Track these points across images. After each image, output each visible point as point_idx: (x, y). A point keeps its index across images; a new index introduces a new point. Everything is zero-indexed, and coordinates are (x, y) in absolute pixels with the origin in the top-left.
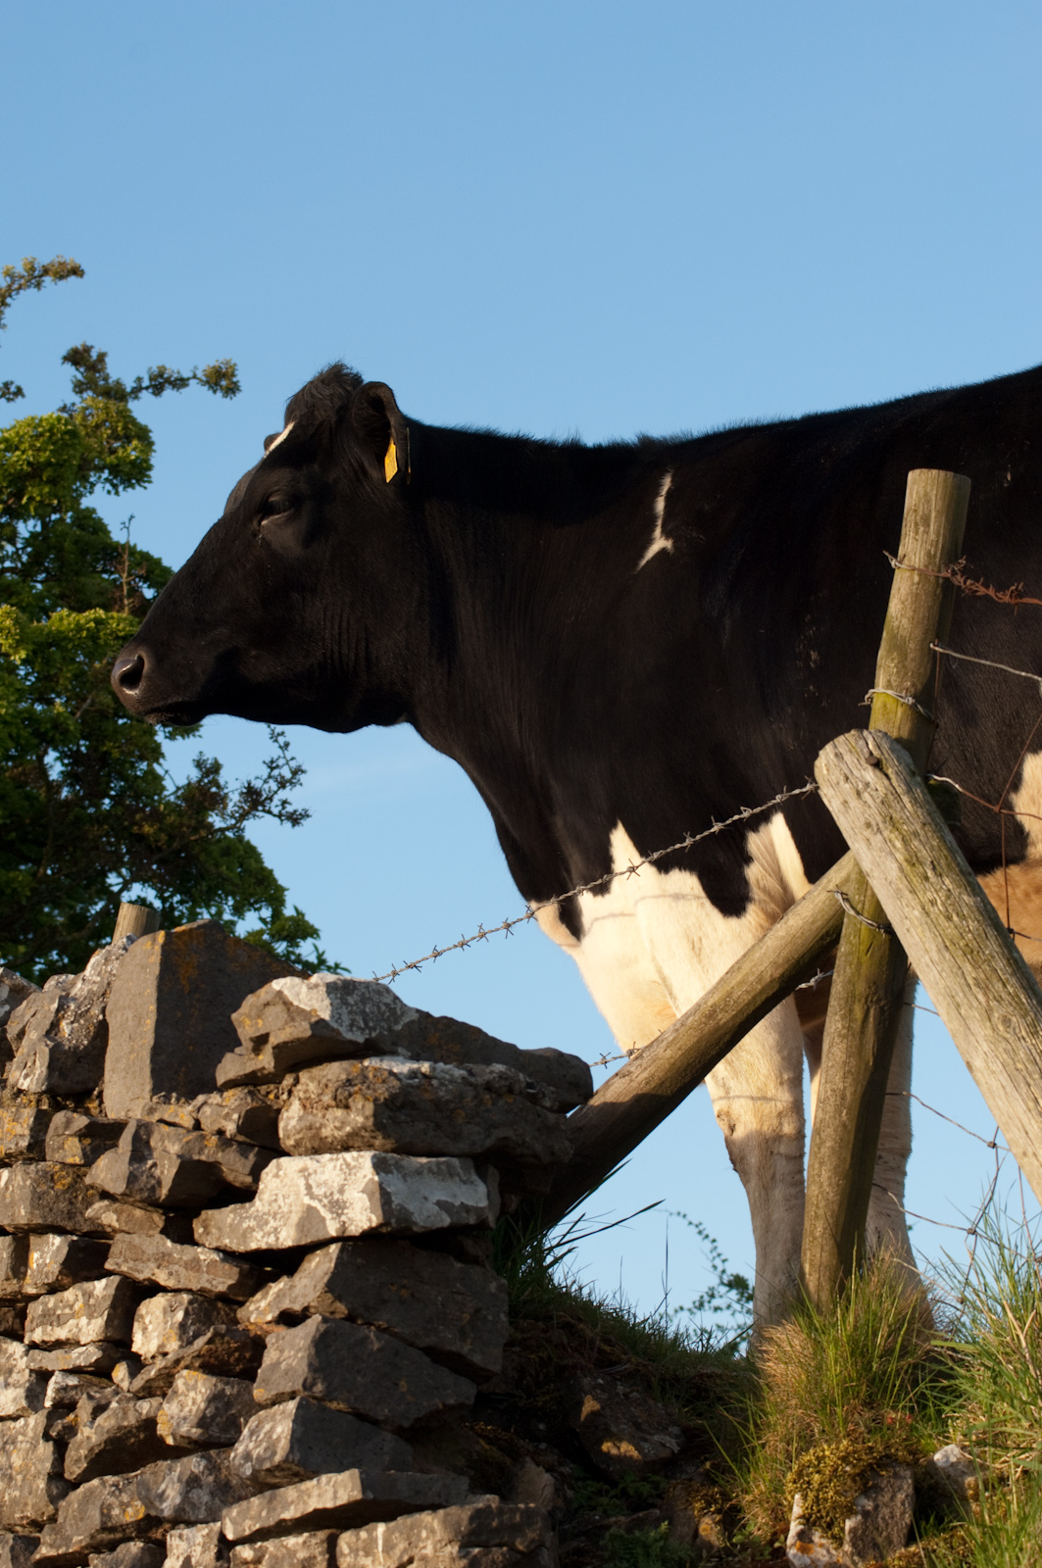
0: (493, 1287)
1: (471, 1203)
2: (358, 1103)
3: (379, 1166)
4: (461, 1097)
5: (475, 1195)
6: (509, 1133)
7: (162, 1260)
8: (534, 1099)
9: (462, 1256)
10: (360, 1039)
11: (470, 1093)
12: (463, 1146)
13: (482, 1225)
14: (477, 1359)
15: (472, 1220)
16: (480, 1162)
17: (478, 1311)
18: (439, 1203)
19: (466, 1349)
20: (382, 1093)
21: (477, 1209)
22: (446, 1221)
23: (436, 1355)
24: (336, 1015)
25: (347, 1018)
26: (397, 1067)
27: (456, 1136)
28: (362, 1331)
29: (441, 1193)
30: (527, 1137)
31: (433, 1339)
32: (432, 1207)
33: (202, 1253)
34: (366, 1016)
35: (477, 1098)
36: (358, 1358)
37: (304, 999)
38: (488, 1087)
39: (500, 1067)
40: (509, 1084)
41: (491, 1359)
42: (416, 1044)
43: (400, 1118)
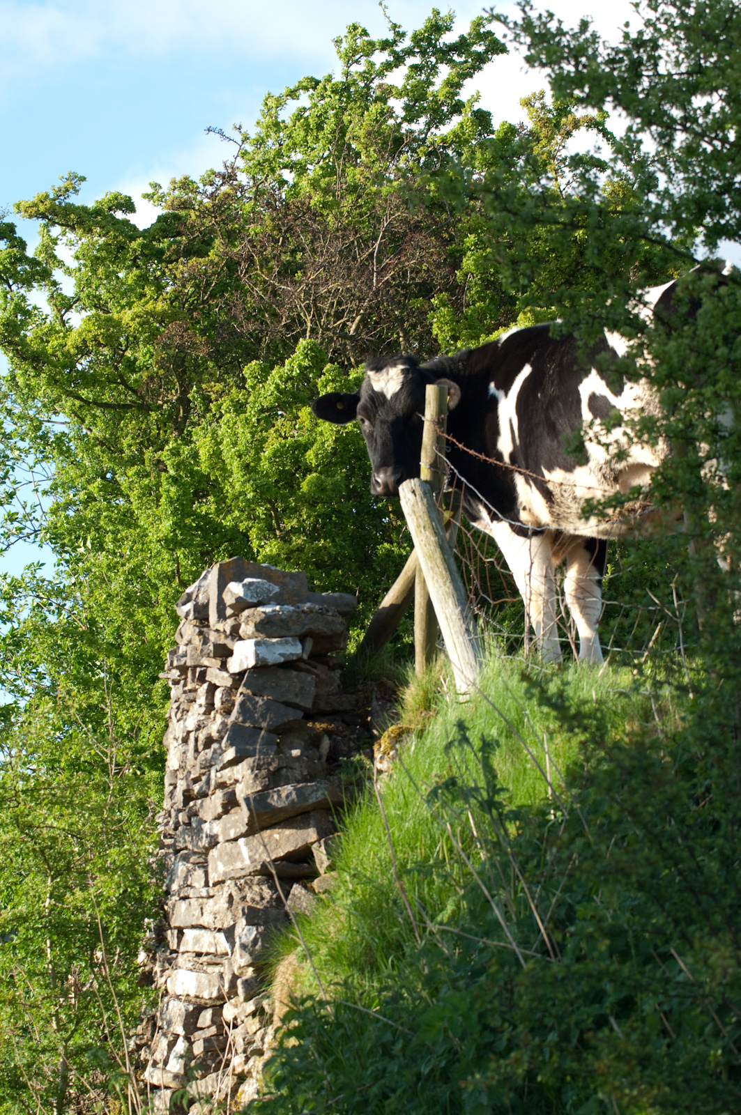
0: (309, 679)
1: (294, 652)
2: (250, 623)
3: (257, 644)
4: (291, 616)
5: (295, 649)
6: (312, 626)
7: (216, 676)
8: (322, 614)
9: (299, 670)
10: (255, 601)
11: (295, 615)
12: (292, 633)
13: (300, 659)
14: (302, 704)
15: (295, 658)
16: (302, 639)
17: (302, 688)
18: (280, 654)
19: (297, 701)
20: (258, 619)
21: (297, 655)
22: (282, 660)
23: (287, 704)
24: (246, 594)
25: (249, 595)
26: (268, 609)
27: (289, 630)
28: (257, 699)
29: (281, 650)
30: (320, 626)
31: (284, 699)
32: (276, 656)
33: (225, 674)
34: (257, 593)
35: (299, 616)
36: (255, 708)
37: (236, 589)
38: (303, 612)
39: (308, 604)
40: (311, 610)
41: (308, 703)
42: (279, 600)
43: (266, 626)
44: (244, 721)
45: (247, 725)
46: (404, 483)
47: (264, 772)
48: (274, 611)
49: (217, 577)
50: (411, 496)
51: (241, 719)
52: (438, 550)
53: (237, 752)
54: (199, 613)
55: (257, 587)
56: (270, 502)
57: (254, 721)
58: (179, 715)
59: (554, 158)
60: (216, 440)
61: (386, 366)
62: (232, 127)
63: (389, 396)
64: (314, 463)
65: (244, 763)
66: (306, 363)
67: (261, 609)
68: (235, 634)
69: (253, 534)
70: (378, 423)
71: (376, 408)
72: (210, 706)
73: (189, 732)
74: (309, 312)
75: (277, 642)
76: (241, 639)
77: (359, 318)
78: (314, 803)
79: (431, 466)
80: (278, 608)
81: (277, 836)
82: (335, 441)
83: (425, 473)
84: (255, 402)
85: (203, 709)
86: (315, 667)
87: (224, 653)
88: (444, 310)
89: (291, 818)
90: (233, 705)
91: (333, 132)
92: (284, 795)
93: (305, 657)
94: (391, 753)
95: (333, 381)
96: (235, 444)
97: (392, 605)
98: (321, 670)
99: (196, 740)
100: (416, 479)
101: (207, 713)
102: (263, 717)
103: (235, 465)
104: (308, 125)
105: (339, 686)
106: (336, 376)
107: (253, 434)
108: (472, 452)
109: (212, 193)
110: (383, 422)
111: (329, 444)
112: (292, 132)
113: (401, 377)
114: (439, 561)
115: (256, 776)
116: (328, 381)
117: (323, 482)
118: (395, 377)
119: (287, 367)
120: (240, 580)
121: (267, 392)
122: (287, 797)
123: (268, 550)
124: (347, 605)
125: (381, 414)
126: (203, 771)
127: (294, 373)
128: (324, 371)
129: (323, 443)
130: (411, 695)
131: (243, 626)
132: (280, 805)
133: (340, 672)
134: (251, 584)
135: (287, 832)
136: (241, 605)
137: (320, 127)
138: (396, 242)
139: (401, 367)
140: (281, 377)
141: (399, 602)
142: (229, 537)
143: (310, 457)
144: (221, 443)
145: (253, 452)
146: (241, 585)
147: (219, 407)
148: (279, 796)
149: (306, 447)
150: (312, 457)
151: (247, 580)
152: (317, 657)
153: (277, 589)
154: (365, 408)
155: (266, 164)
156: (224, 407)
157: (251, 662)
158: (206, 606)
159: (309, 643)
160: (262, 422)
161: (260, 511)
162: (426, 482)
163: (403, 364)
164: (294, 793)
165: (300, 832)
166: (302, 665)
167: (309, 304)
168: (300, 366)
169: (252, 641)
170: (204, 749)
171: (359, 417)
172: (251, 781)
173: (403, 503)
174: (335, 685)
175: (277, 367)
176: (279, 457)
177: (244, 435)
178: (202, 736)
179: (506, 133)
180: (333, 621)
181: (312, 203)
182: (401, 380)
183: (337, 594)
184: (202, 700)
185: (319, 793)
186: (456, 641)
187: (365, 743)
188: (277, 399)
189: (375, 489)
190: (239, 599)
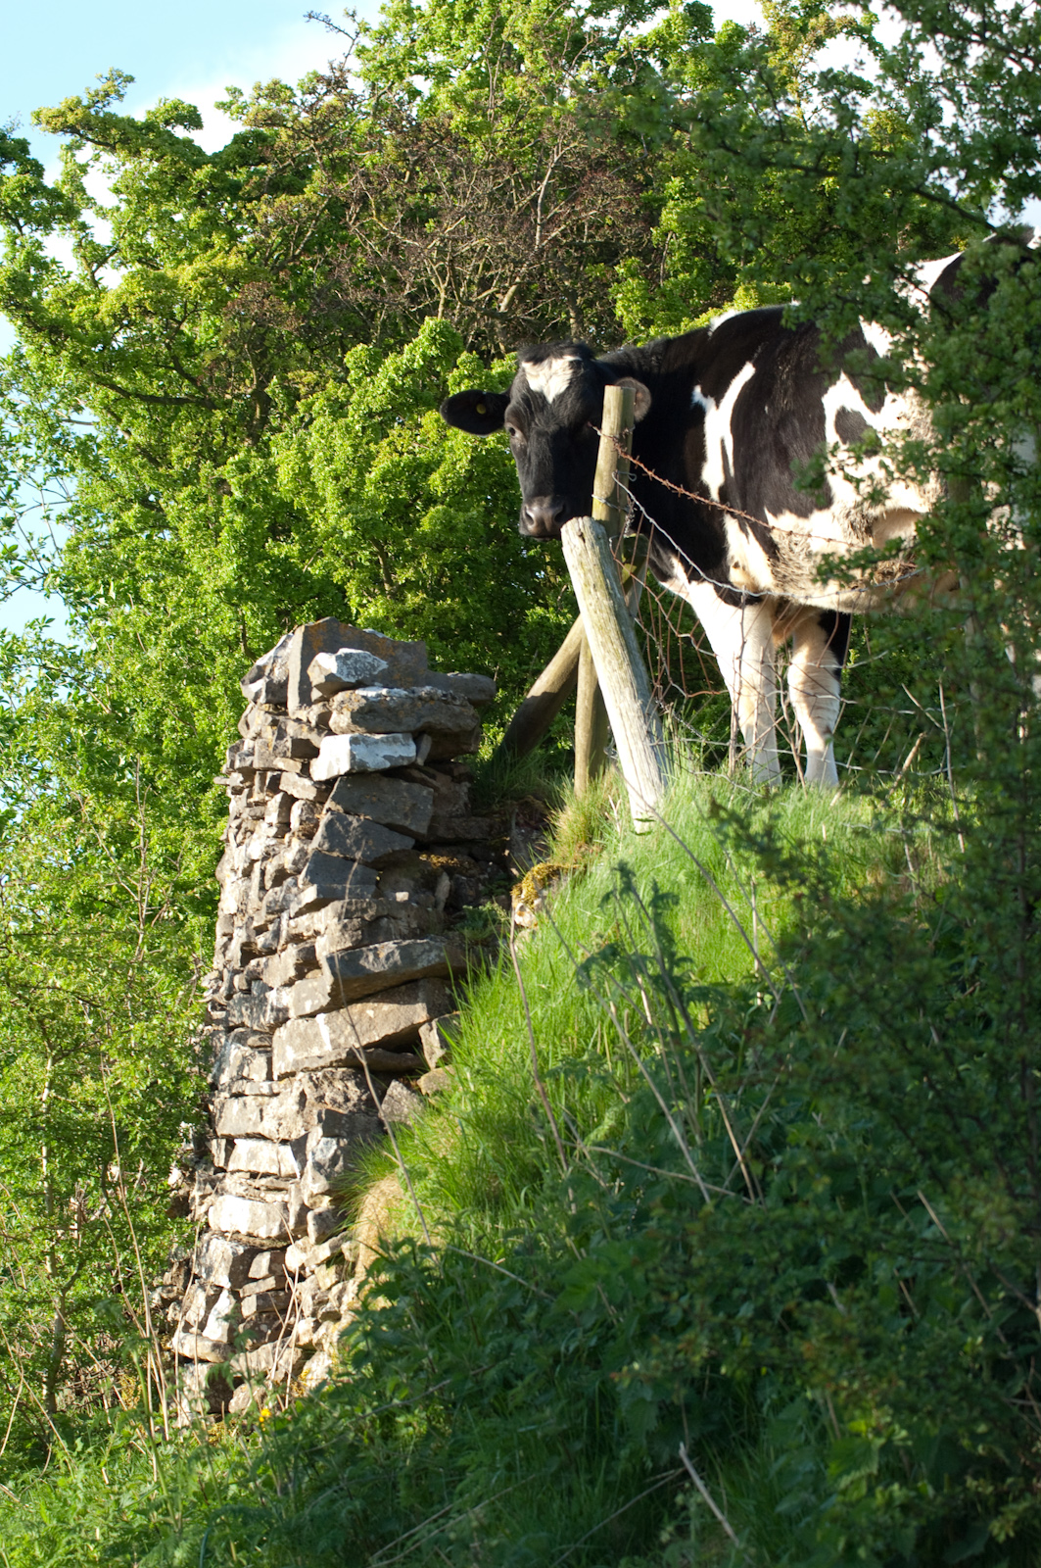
0: (425, 793)
1: (405, 755)
2: (345, 711)
3: (354, 741)
4: (403, 704)
5: (406, 751)
6: (431, 720)
8: (446, 702)
9: (411, 780)
10: (352, 681)
11: (409, 702)
12: (403, 728)
13: (413, 765)
14: (413, 828)
15: (405, 763)
16: (417, 736)
17: (414, 805)
18: (385, 757)
19: (407, 823)
20: (356, 707)
21: (408, 758)
22: (388, 765)
23: (391, 827)
24: (340, 670)
25: (345, 672)
26: (371, 693)
27: (399, 723)
28: (350, 818)
29: (388, 751)
30: (442, 720)
31: (389, 820)
32: (380, 759)
33: (306, 782)
34: (356, 669)
35: (413, 705)
36: (347, 832)
37: (326, 663)
38: (420, 698)
39: (428, 688)
40: (431, 697)
41: (421, 827)
42: (387, 680)
43: (367, 717)
44: (330, 850)
45: (335, 854)
46: (569, 523)
47: (356, 922)
48: (379, 695)
49: (300, 644)
50: (578, 541)
51: (326, 846)
52: (613, 618)
53: (319, 892)
54: (273, 694)
55: (356, 662)
56: (377, 544)
57: (345, 849)
58: (240, 837)
59: (797, 74)
60: (304, 454)
61: (548, 356)
62: (342, 12)
63: (550, 399)
64: (440, 490)
65: (329, 907)
66: (433, 352)
67: (360, 692)
68: (323, 725)
69: (351, 588)
70: (533, 434)
71: (532, 413)
72: (284, 826)
73: (253, 862)
74: (444, 279)
75: (382, 740)
76: (331, 733)
77: (513, 288)
78: (424, 968)
79: (608, 500)
80: (384, 691)
81: (370, 1013)
82: (471, 461)
83: (599, 510)
84: (359, 403)
85: (274, 830)
86: (433, 777)
87: (306, 752)
88: (633, 283)
89: (392, 987)
90: (317, 826)
91: (487, 25)
92: (382, 955)
93: (420, 762)
94: (536, 902)
95: (469, 377)
96: (330, 460)
97: (544, 693)
98: (442, 782)
99: (263, 873)
100: (586, 518)
101: (279, 835)
102: (357, 843)
103: (329, 491)
104: (452, 15)
105: (466, 804)
106: (474, 370)
107: (355, 448)
108: (666, 483)
109: (312, 105)
110: (540, 434)
111: (463, 465)
112: (430, 23)
113: (568, 373)
114: (614, 635)
115: (345, 926)
116: (463, 377)
117: (452, 518)
118: (560, 372)
119: (406, 356)
120: (332, 649)
121: (376, 391)
122: (387, 958)
123: (372, 610)
124: (482, 691)
125: (539, 423)
126: (271, 917)
127: (416, 365)
128: (459, 361)
129: (454, 463)
130: (566, 822)
131: (335, 715)
132: (377, 969)
133: (468, 785)
134: (347, 656)
135: (386, 1007)
136: (334, 686)
137: (469, 17)
138: (569, 182)
139: (569, 358)
140: (397, 369)
141: (555, 690)
142: (316, 591)
143: (435, 482)
144: (310, 458)
145: (355, 472)
146: (333, 657)
147: (310, 407)
148: (376, 956)
149: (429, 468)
150: (438, 482)
151: (343, 651)
152: (437, 763)
153: (384, 665)
154: (516, 413)
155: (392, 67)
156: (316, 407)
157: (344, 767)
158: (284, 685)
159: (427, 743)
160: (369, 432)
161: (363, 556)
162: (600, 522)
163: (571, 354)
164: (397, 953)
165: (404, 1008)
166: (416, 774)
167: (443, 267)
168: (424, 355)
169: (348, 737)
170: (273, 886)
171: (508, 425)
172: (338, 934)
173: (566, 550)
174: (461, 803)
175: (392, 356)
176: (390, 481)
177: (343, 448)
178: (271, 868)
179: (730, 37)
180: (461, 713)
181: (453, 124)
182: (569, 377)
183: (468, 676)
184: (272, 815)
185: (433, 954)
186: (633, 748)
187: (499, 887)
188: (392, 400)
189: (525, 527)
190: (330, 677)
